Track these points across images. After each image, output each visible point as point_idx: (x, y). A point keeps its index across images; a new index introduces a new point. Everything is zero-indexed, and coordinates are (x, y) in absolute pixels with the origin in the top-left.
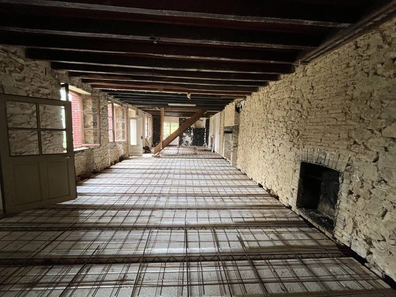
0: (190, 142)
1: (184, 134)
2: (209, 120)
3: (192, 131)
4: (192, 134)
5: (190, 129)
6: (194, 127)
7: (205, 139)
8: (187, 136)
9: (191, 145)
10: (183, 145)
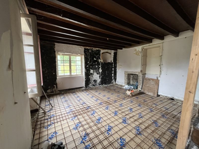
0: (99, 80)
1: (92, 71)
2: (116, 53)
3: (100, 66)
4: (101, 71)
5: (98, 64)
6: (102, 61)
7: (113, 75)
8: (95, 74)
9: (99, 84)
10: (90, 85)
